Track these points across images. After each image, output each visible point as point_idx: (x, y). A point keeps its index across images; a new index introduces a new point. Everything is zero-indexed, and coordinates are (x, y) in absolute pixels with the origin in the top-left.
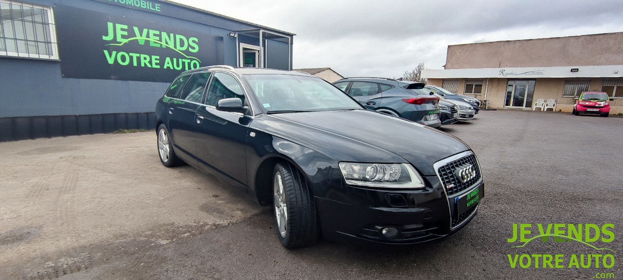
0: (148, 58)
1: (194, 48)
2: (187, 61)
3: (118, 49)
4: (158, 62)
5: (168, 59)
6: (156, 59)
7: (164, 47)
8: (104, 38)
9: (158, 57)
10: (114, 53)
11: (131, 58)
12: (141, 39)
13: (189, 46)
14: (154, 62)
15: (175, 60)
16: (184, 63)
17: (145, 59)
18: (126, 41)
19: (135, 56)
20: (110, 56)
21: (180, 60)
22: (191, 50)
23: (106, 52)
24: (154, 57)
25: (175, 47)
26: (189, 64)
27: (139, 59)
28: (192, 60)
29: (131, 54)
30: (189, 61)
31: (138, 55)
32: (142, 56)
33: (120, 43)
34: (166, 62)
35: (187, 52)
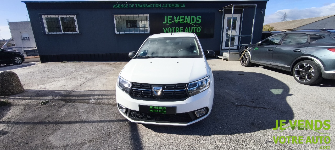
0: (178, 28)
1: (199, 21)
2: (195, 28)
3: (168, 27)
4: (182, 30)
5: (187, 28)
6: (182, 29)
7: (185, 23)
8: (164, 23)
9: (182, 28)
10: (166, 28)
11: (172, 29)
12: (176, 21)
13: (197, 20)
14: (181, 30)
15: (189, 28)
16: (193, 29)
17: (177, 29)
18: (171, 23)
19: (174, 28)
20: (165, 29)
21: (192, 28)
22: (197, 22)
23: (164, 28)
24: (181, 28)
25: (190, 22)
26: (196, 29)
27: (175, 30)
28: (197, 27)
29: (172, 28)
30: (196, 28)
31: (175, 28)
32: (177, 28)
33: (169, 24)
34: (186, 30)
35: (195, 24)
